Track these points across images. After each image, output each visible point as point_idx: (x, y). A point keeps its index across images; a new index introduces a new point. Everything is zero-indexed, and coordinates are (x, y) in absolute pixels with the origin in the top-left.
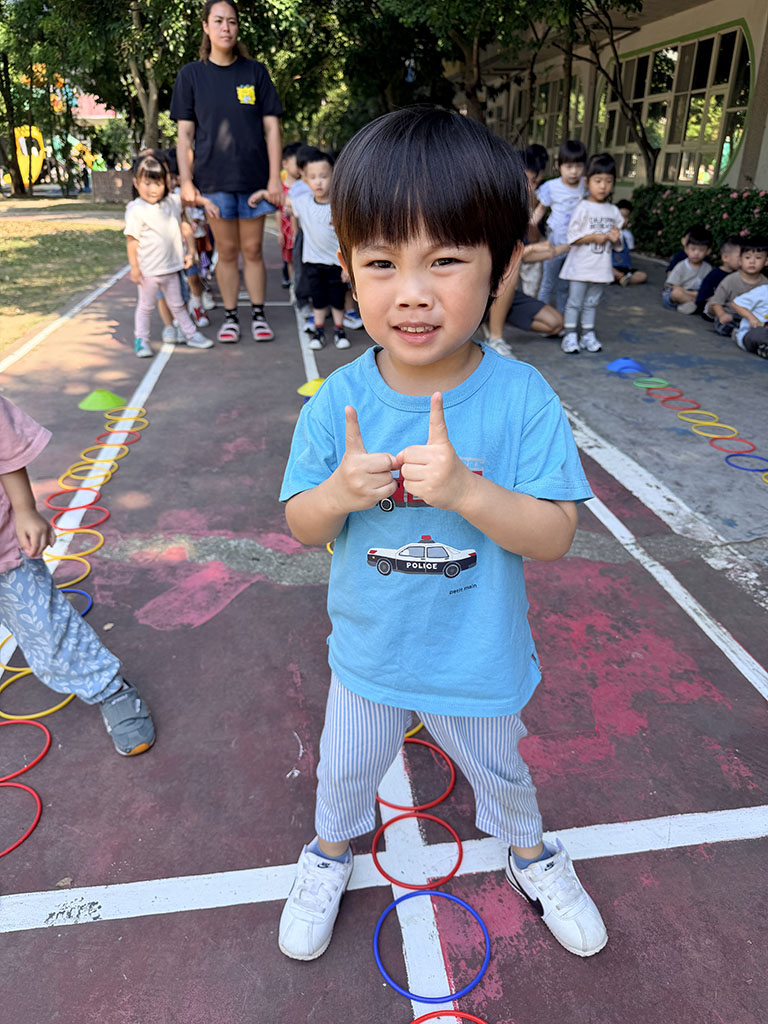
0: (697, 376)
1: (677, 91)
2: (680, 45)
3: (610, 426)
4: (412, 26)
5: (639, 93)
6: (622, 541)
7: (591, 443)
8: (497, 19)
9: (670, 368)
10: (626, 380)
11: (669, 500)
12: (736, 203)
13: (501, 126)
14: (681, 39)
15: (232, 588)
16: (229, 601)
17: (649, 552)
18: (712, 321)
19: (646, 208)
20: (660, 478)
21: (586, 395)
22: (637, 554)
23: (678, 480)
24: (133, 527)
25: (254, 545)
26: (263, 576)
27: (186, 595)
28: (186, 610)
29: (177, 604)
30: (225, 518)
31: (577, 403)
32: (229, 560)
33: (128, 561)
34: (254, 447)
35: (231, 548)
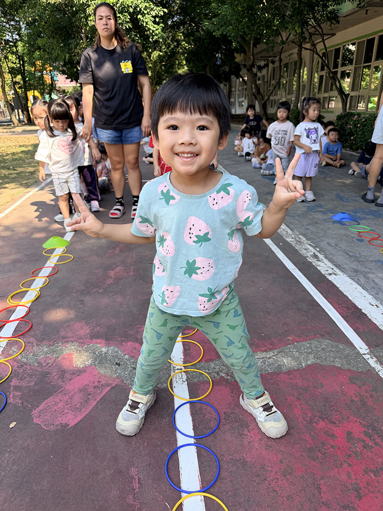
1: (355, 65)
2: (357, 41)
3: (340, 259)
4: (219, 37)
5: (336, 66)
6: (362, 352)
7: (330, 271)
8: (263, 32)
9: (369, 219)
10: (345, 226)
13: (264, 84)
14: (357, 39)
15: (99, 391)
16: (95, 403)
17: (381, 361)
19: (344, 125)
20: (377, 299)
21: (321, 237)
22: (372, 362)
24: (44, 336)
25: (118, 352)
26: (120, 380)
27: (68, 397)
28: (66, 411)
29: (61, 405)
30: (102, 329)
31: (318, 242)
32: (100, 365)
33: (36, 364)
34: (126, 274)
35: (102, 355)
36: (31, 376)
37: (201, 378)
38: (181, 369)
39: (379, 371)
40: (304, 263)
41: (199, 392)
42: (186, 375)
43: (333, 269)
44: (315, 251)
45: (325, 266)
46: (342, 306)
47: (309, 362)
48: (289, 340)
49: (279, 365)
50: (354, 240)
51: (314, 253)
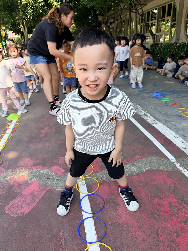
0: (178, 96)
1: (158, 19)
2: (157, 8)
3: (158, 115)
4: (90, 7)
5: (148, 20)
6: (173, 161)
7: (153, 122)
8: (111, 4)
9: (170, 94)
10: (158, 99)
11: (183, 142)
12: (179, 46)
13: (114, 31)
14: (158, 6)
15: (40, 194)
16: (38, 200)
17: (182, 165)
18: (178, 79)
19: (154, 49)
20: (178, 134)
21: (148, 105)
22: (178, 166)
23: (183, 134)
24: (9, 167)
25: (49, 172)
26: (51, 186)
27: (24, 198)
28: (23, 206)
29: (20, 203)
30: (39, 161)
31: (146, 108)
32: (40, 179)
33: (6, 182)
34: (50, 131)
35: (41, 174)
36: (3, 189)
37: (93, 182)
38: (82, 178)
39: (182, 170)
40: (140, 119)
41: (93, 189)
42: (85, 181)
43: (154, 121)
44: (145, 112)
45: (151, 119)
46: (161, 139)
47: (147, 169)
48: (136, 158)
49: (132, 171)
50: (164, 105)
51: (145, 113)
